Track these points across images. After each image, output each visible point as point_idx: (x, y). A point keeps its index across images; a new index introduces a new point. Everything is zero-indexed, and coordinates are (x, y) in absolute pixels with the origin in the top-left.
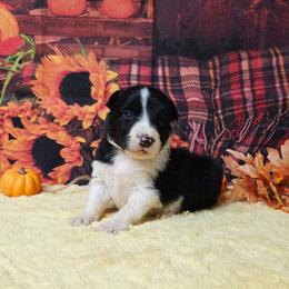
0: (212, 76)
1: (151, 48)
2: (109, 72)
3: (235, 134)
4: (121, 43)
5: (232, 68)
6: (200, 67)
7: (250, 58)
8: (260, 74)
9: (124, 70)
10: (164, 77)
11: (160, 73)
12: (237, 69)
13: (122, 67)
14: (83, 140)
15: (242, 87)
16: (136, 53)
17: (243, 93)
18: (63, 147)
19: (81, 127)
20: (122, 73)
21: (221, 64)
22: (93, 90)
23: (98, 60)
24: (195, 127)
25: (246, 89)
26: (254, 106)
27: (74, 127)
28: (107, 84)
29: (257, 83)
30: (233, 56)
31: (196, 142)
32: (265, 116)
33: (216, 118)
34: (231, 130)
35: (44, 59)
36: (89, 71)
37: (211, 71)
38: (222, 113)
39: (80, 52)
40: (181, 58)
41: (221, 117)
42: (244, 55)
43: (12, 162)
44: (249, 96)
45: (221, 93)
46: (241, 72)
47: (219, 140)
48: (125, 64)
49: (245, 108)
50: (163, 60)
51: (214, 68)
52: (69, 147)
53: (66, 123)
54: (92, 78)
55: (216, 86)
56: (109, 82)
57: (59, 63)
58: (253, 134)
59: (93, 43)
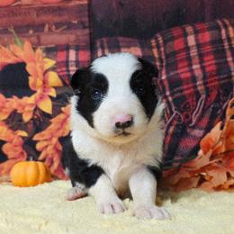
0: (156, 56)
2: (47, 60)
3: (187, 117)
4: (56, 29)
5: (178, 44)
6: (142, 47)
7: (196, 32)
8: (209, 48)
12: (182, 46)
13: (60, 54)
14: (24, 134)
15: (190, 65)
16: (72, 38)
17: (192, 71)
18: (5, 142)
19: (21, 120)
20: (59, 60)
21: (165, 42)
22: (31, 80)
23: (34, 49)
25: (195, 67)
26: (205, 84)
28: (45, 72)
29: (206, 58)
30: (176, 31)
32: (219, 95)
34: (182, 112)
36: (25, 60)
37: (155, 51)
38: (172, 95)
39: (15, 42)
40: (121, 39)
41: (170, 99)
42: (189, 29)
44: (198, 73)
45: (167, 73)
46: (187, 49)
47: (170, 125)
49: (195, 87)
50: (102, 42)
51: (158, 47)
52: (11, 142)
53: (5, 117)
54: (29, 68)
55: (162, 66)
56: (47, 71)
58: (208, 115)
59: (28, 32)
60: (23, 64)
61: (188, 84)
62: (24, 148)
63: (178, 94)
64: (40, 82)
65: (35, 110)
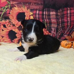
0: (59, 14)
1: (43, 6)
3: (64, 31)
4: (34, 4)
5: (65, 12)
6: (56, 12)
8: (73, 14)
10: (46, 14)
12: (66, 13)
16: (38, 7)
20: (34, 13)
21: (62, 11)
22: (26, 17)
24: (53, 29)
25: (68, 19)
26: (70, 23)
29: (71, 17)
30: (65, 9)
31: (53, 33)
33: (59, 27)
35: (13, 8)
37: (59, 13)
39: (23, 7)
40: (51, 9)
41: (61, 26)
42: (69, 9)
44: (69, 21)
45: (61, 20)
46: (67, 14)
47: (59, 33)
48: (35, 10)
49: (68, 24)
50: (46, 9)
51: (60, 12)
52: (18, 33)
55: (60, 18)
56: (30, 15)
57: (17, 10)
58: (69, 31)
59: (26, 4)
60: (24, 13)
61: (66, 23)
63: (63, 25)
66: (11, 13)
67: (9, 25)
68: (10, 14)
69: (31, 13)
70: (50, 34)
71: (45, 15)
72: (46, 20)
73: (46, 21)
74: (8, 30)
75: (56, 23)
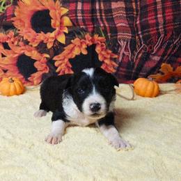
0: (134, 7)
2: (62, 8)
3: (151, 48)
8: (170, 4)
9: (72, 6)
10: (100, 10)
11: (97, 7)
12: (152, 1)
13: (71, 4)
14: (48, 56)
15: (156, 15)
17: (157, 18)
18: (36, 61)
19: (46, 47)
20: (71, 9)
22: (53, 22)
24: (122, 44)
25: (159, 16)
26: (164, 27)
27: (42, 47)
28: (62, 17)
29: (167, 11)
31: (123, 54)
32: (173, 34)
33: (137, 37)
34: (148, 45)
35: (20, 3)
36: (49, 8)
37: (134, 4)
38: (142, 34)
41: (141, 36)
43: (5, 71)
44: (161, 21)
45: (140, 20)
47: (139, 53)
49: (158, 29)
52: (40, 61)
53: (36, 45)
54: (51, 14)
55: (137, 15)
56: (63, 16)
58: (164, 47)
60: (48, 11)
61: (153, 27)
62: (47, 65)
63: (147, 34)
64: (58, 23)
65: (55, 41)
66: (16, 14)
67: (16, 43)
68: (14, 16)
69: (65, 11)
70: (116, 56)
71: (98, 11)
72: (104, 23)
73: (102, 25)
74: (16, 53)
75: (129, 29)
